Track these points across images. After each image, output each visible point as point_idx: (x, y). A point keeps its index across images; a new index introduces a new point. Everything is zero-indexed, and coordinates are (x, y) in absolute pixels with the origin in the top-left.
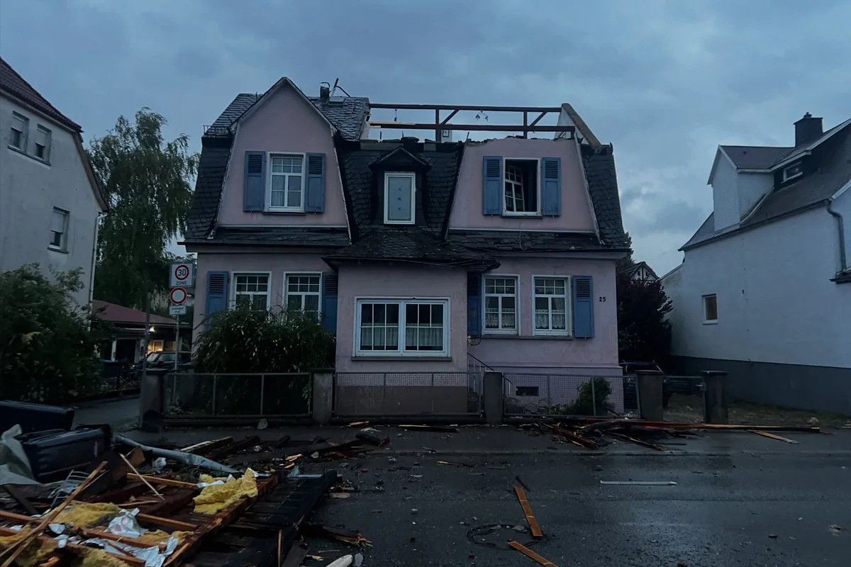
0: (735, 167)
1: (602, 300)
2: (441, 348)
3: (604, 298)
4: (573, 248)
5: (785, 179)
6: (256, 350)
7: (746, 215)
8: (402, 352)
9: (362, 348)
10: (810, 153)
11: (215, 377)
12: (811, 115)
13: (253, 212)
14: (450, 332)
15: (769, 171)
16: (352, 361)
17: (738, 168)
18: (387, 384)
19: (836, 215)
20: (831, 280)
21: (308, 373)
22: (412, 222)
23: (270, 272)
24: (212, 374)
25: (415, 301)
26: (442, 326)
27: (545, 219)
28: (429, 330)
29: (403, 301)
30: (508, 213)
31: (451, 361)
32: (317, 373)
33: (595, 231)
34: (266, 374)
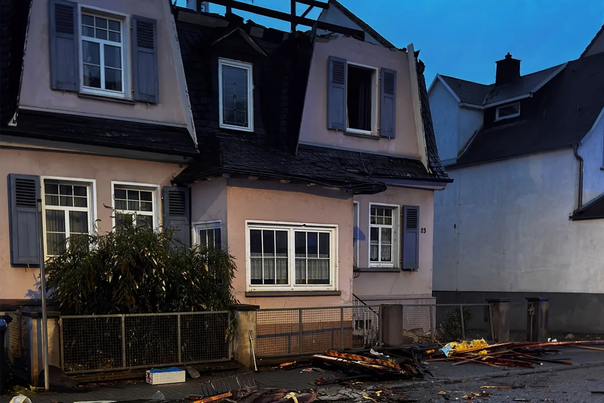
0: (459, 100)
1: (423, 231)
2: (327, 282)
3: (425, 229)
4: (409, 175)
5: (498, 118)
6: (164, 283)
7: (463, 151)
8: (292, 287)
9: (254, 282)
10: (532, 96)
11: (123, 319)
12: (511, 56)
13: (66, 91)
14: (338, 263)
15: (482, 108)
16: (246, 296)
17: (461, 101)
18: (304, 321)
19: (580, 159)
20: (570, 217)
21: (226, 312)
22: (250, 128)
23: (94, 181)
24: (120, 315)
25: (303, 228)
26: (329, 257)
27: (382, 141)
28: (317, 262)
29: (292, 228)
30: (349, 130)
31: (339, 295)
32: (241, 310)
33: (420, 158)
34: (182, 313)
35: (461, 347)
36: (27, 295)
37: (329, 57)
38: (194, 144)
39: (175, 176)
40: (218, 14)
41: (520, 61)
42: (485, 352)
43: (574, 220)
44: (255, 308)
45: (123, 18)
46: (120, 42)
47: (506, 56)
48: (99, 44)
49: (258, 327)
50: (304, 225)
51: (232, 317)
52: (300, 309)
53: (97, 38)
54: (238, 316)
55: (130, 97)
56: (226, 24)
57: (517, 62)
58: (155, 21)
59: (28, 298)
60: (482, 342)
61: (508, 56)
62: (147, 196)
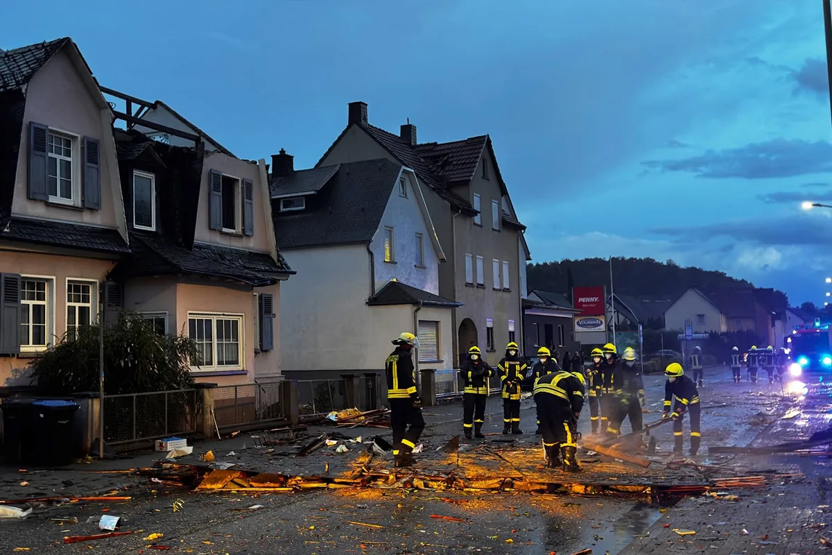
2: (236, 362)
5: (282, 209)
8: (219, 368)
10: (316, 193)
11: (135, 398)
12: (285, 152)
13: (38, 201)
14: (245, 346)
18: (238, 396)
19: (371, 253)
20: (367, 303)
21: (193, 389)
22: (153, 229)
23: (54, 278)
24: (133, 394)
25: (222, 316)
26: (237, 341)
27: (244, 238)
28: (230, 346)
29: (215, 317)
30: (225, 230)
31: (246, 374)
32: (206, 388)
33: (271, 253)
34: (168, 392)
35: (342, 415)
36: (5, 383)
37: (211, 170)
38: (126, 244)
39: (109, 271)
40: (121, 129)
41: (292, 157)
42: (363, 418)
43: (369, 305)
44: (214, 386)
45: (74, 138)
46: (70, 157)
47: (280, 152)
48: (56, 159)
49: (216, 401)
50: (224, 315)
51: (198, 394)
52: (236, 386)
53: (55, 153)
54: (203, 392)
55: (79, 204)
56: (129, 138)
57: (291, 158)
58: (98, 141)
59: (6, 385)
60: (355, 410)
61: (282, 152)
62: (86, 289)
